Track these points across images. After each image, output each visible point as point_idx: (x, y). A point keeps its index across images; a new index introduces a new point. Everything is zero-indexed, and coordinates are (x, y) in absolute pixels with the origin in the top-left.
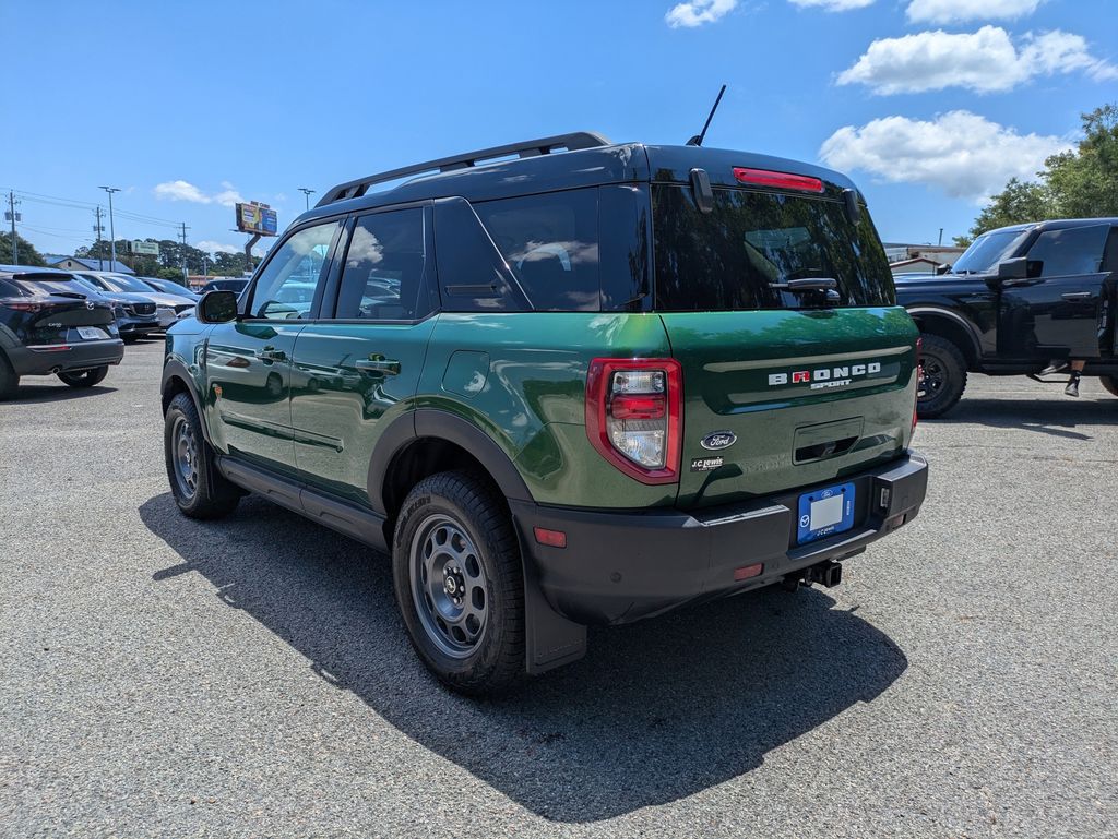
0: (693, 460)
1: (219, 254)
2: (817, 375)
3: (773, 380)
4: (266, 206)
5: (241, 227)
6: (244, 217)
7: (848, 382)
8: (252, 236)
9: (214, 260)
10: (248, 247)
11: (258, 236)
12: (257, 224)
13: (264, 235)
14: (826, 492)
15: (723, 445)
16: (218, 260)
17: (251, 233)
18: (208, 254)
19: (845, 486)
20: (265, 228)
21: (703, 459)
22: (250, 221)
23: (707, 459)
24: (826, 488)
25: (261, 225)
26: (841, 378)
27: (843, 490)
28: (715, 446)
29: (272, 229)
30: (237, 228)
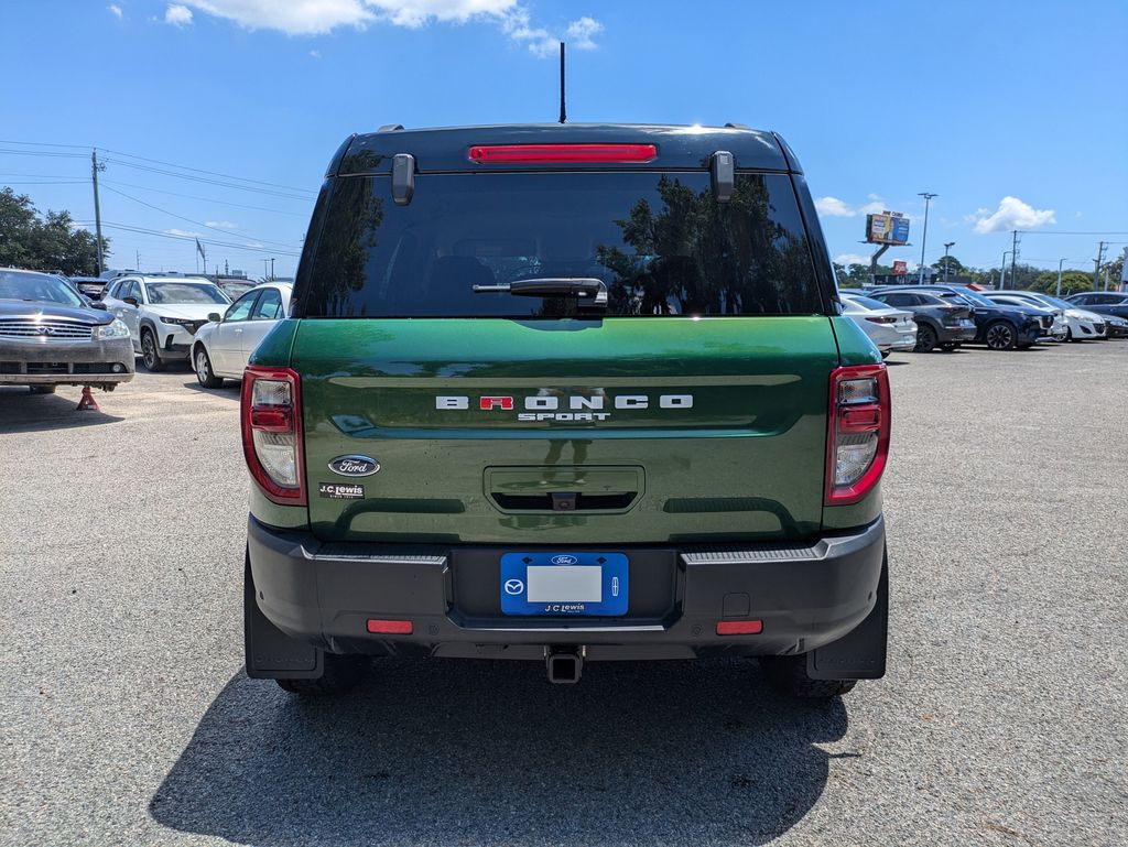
0: (321, 484)
1: (853, 266)
2: (531, 403)
3: (442, 403)
4: (899, 215)
5: (870, 238)
6: (874, 227)
7: (602, 416)
8: (880, 247)
9: (848, 273)
10: (875, 258)
11: (886, 246)
12: (887, 234)
13: (893, 244)
14: (562, 558)
15: (357, 472)
16: (852, 272)
17: (879, 243)
18: (843, 267)
19: (604, 555)
20: (895, 237)
21: (335, 485)
22: (879, 231)
23: (340, 485)
24: (565, 552)
25: (890, 236)
26: (585, 409)
27: (601, 561)
28: (346, 471)
29: (902, 238)
30: (866, 239)
